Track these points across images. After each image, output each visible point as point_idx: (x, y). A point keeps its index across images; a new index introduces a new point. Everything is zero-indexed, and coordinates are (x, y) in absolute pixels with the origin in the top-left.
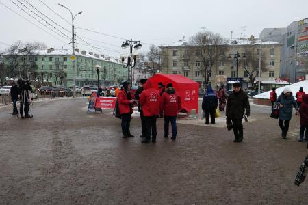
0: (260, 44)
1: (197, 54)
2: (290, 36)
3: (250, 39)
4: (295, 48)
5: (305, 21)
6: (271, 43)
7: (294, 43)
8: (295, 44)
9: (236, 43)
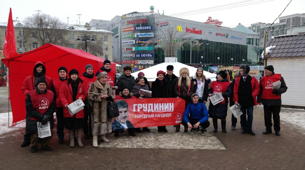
0: (95, 31)
1: (34, 36)
2: (114, 28)
3: (86, 26)
4: (119, 37)
5: (127, 16)
6: (104, 31)
7: (117, 33)
8: (119, 34)
9: (73, 28)
